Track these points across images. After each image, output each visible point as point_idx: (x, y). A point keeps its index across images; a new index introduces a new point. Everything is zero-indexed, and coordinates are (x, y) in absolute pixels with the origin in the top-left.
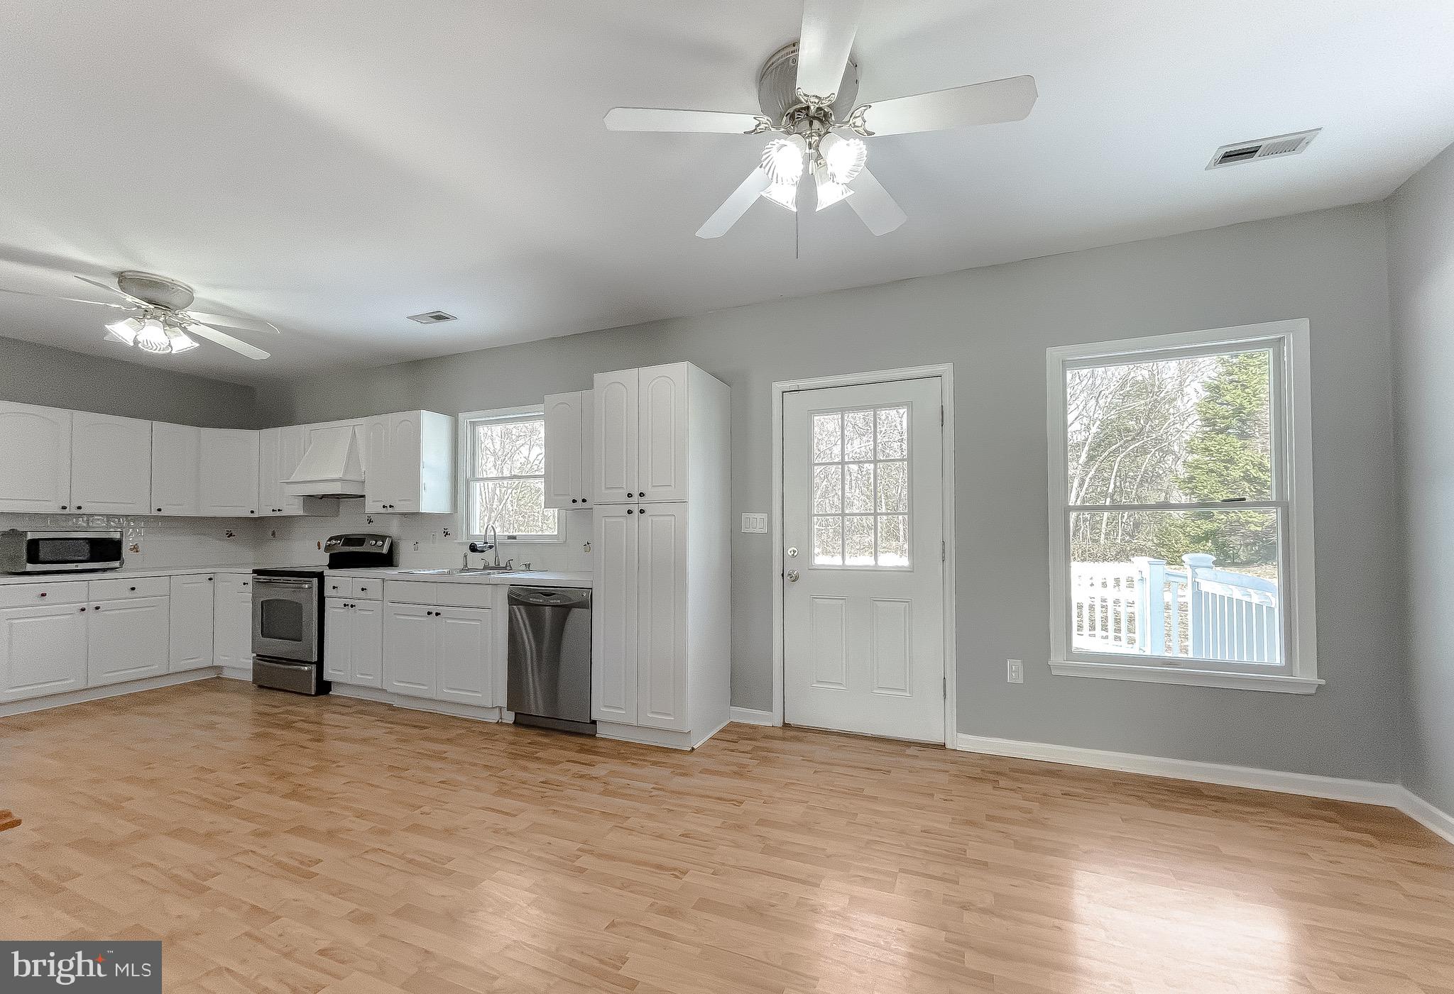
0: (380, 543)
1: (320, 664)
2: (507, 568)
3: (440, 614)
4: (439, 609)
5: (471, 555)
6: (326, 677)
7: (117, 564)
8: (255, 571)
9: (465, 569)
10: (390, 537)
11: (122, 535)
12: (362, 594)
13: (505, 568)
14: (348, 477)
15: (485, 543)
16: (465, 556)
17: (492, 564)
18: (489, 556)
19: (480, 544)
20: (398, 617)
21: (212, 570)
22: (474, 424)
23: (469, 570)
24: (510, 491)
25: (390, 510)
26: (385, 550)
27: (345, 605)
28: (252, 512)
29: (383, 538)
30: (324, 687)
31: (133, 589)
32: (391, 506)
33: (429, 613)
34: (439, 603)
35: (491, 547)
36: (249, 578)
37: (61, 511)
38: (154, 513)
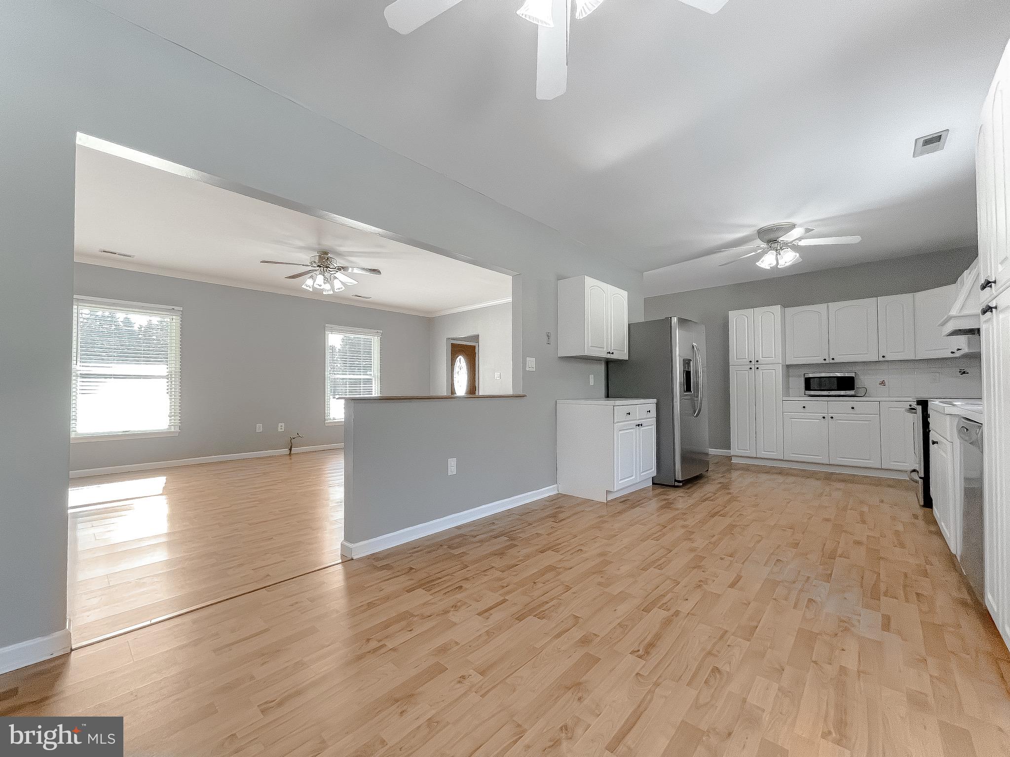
1: (926, 480)
6: (931, 494)
7: (850, 392)
11: (856, 374)
28: (952, 353)
31: (853, 408)
37: (824, 362)
38: (881, 359)
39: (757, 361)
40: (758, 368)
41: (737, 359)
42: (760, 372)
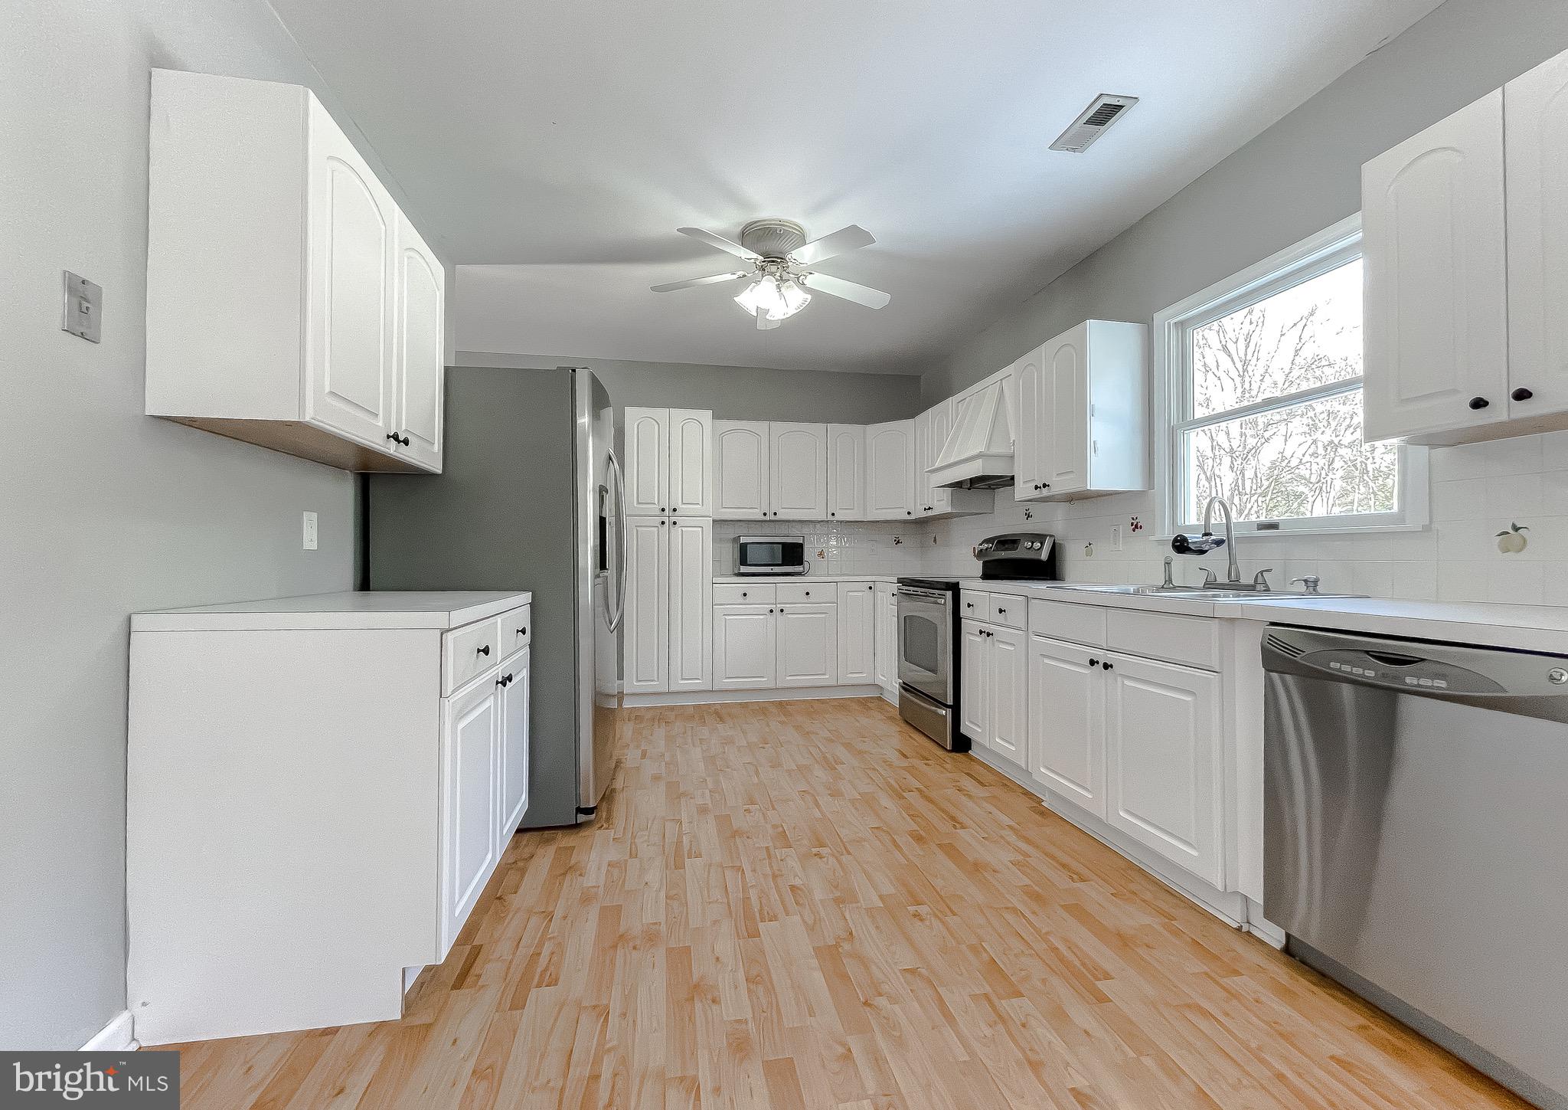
0: (1037, 545)
1: (956, 709)
2: (1258, 586)
3: (1111, 666)
4: (1111, 657)
5: (1179, 560)
6: (963, 730)
7: (798, 569)
8: (900, 581)
9: (1168, 585)
10: (1051, 536)
11: (804, 540)
12: (1000, 618)
13: (1251, 588)
14: (994, 450)
15: (1206, 534)
16: (1168, 564)
17: (1222, 579)
18: (1216, 562)
19: (1194, 538)
20: (1046, 661)
21: (874, 578)
22: (1182, 325)
23: (1175, 588)
24: (1254, 498)
25: (1045, 492)
26: (1044, 556)
27: (981, 632)
28: (909, 513)
29: (1041, 538)
30: (962, 744)
31: (808, 594)
32: (1045, 486)
33: (1092, 663)
34: (1113, 645)
35: (1219, 543)
36: (895, 588)
37: (763, 518)
38: (830, 518)
39: (675, 510)
40: (675, 523)
41: (638, 503)
42: (676, 531)
